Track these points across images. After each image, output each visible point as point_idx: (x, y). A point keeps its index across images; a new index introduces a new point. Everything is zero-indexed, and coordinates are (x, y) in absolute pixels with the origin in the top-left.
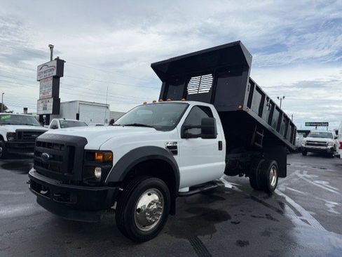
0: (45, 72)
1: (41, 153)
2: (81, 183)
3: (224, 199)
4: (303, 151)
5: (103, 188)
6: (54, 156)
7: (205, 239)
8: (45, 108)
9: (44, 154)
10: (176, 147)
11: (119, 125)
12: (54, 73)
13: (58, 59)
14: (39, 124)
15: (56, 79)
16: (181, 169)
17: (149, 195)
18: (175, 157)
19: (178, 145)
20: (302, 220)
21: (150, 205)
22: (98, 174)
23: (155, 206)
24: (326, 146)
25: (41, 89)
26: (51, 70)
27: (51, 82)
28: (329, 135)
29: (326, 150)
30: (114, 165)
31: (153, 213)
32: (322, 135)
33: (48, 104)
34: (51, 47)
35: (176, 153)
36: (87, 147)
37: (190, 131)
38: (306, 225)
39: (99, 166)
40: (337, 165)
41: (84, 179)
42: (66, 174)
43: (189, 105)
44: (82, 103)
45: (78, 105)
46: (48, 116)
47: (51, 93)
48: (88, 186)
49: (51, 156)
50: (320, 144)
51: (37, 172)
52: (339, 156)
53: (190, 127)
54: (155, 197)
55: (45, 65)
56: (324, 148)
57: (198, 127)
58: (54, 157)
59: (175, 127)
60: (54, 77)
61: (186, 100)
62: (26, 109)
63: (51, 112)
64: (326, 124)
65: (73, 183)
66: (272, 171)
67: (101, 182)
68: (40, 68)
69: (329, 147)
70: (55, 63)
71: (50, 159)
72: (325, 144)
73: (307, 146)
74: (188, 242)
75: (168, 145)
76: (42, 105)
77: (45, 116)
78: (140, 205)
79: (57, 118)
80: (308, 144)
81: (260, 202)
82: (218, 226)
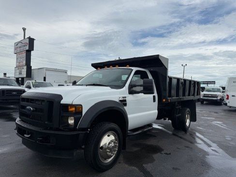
0: (20, 47)
1: (26, 107)
2: (58, 129)
3: (155, 136)
4: (201, 101)
5: (75, 133)
6: (36, 108)
7: (148, 167)
8: (20, 73)
9: (28, 107)
10: (125, 101)
11: (82, 85)
12: (27, 48)
13: (29, 38)
14: (17, 84)
15: (28, 52)
16: (129, 116)
17: (109, 136)
18: (125, 107)
19: (127, 99)
20: (213, 150)
21: (109, 143)
22: (71, 121)
23: (112, 144)
24: (217, 97)
25: (17, 59)
26: (24, 46)
27: (24, 55)
28: (218, 90)
29: (216, 100)
30: (83, 115)
31: (111, 150)
32: (214, 90)
33: (23, 70)
34: (24, 29)
35: (125, 105)
36: (63, 102)
37: (134, 89)
38: (216, 153)
39: (72, 116)
40: (225, 110)
41: (61, 126)
42: (46, 122)
43: (133, 70)
44: (48, 69)
45: (45, 71)
46: (23, 79)
47: (24, 62)
48: (63, 131)
49: (34, 109)
50: (213, 96)
51: (22, 120)
52: (226, 104)
53: (135, 86)
54: (112, 137)
55: (20, 42)
56: (215, 99)
57: (141, 86)
58: (36, 110)
59: (124, 86)
60: (27, 51)
61: (130, 66)
62: (5, 74)
63: (25, 76)
64: (214, 83)
65: (51, 129)
66: (187, 116)
67: (74, 128)
68: (17, 44)
69: (219, 98)
70: (27, 41)
71: (33, 111)
72: (216, 96)
73: (204, 98)
74: (137, 169)
75: (120, 99)
76: (18, 71)
77: (20, 79)
78: (102, 144)
79: (30, 80)
80: (204, 96)
81: (181, 138)
82: (156, 156)
